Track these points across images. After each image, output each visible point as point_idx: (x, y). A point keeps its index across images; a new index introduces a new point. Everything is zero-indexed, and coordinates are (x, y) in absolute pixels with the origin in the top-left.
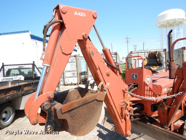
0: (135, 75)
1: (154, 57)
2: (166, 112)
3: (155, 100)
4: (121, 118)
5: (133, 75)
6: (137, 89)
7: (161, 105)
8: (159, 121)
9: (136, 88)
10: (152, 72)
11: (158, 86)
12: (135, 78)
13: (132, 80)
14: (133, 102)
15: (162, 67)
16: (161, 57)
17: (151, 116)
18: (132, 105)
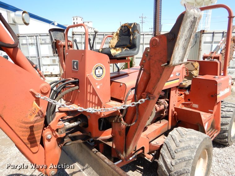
0: (75, 63)
1: (127, 33)
2: (124, 132)
3: (99, 113)
4: (29, 146)
5: (74, 62)
6: (79, 89)
7: (116, 119)
8: (114, 145)
9: (77, 87)
10: (110, 59)
11: (122, 84)
12: (75, 69)
13: (73, 71)
14: (68, 113)
15: (135, 50)
16: (136, 32)
17: (98, 139)
18: (66, 119)
